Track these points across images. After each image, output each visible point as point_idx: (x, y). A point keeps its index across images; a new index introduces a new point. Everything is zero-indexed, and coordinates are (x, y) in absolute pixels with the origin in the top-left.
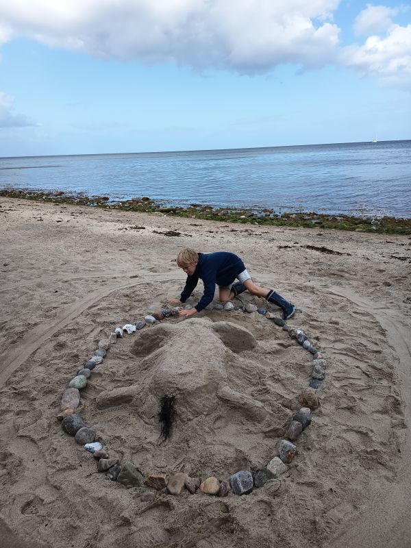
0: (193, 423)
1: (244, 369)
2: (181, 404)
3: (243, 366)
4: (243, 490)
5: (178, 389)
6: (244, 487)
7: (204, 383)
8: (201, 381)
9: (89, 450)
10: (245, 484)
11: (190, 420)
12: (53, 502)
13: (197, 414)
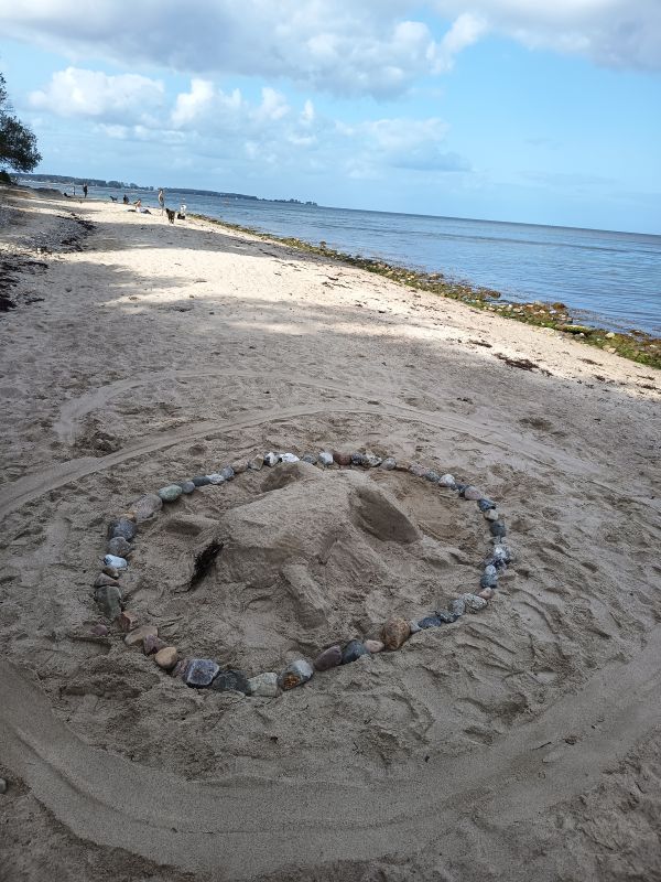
0: (226, 588)
1: (354, 558)
2: (225, 559)
3: (356, 555)
4: (189, 680)
5: (230, 538)
6: (194, 678)
7: (268, 546)
8: (266, 541)
9: (106, 561)
10: (198, 674)
11: (225, 581)
12: (27, 588)
13: (239, 579)
